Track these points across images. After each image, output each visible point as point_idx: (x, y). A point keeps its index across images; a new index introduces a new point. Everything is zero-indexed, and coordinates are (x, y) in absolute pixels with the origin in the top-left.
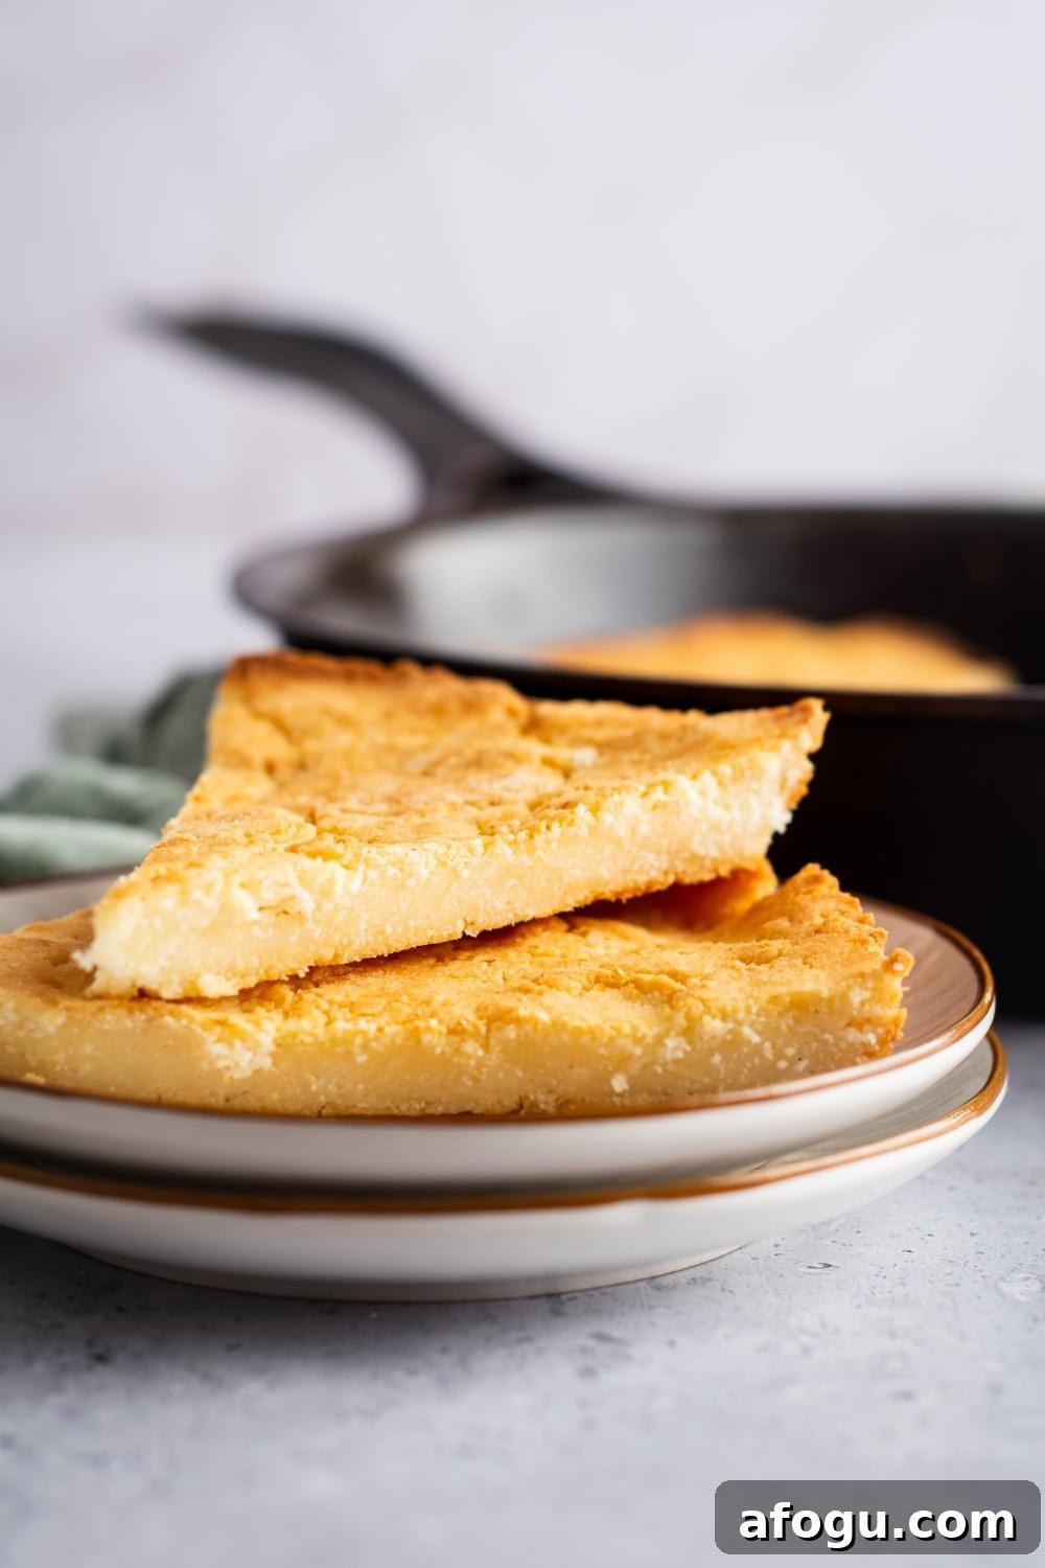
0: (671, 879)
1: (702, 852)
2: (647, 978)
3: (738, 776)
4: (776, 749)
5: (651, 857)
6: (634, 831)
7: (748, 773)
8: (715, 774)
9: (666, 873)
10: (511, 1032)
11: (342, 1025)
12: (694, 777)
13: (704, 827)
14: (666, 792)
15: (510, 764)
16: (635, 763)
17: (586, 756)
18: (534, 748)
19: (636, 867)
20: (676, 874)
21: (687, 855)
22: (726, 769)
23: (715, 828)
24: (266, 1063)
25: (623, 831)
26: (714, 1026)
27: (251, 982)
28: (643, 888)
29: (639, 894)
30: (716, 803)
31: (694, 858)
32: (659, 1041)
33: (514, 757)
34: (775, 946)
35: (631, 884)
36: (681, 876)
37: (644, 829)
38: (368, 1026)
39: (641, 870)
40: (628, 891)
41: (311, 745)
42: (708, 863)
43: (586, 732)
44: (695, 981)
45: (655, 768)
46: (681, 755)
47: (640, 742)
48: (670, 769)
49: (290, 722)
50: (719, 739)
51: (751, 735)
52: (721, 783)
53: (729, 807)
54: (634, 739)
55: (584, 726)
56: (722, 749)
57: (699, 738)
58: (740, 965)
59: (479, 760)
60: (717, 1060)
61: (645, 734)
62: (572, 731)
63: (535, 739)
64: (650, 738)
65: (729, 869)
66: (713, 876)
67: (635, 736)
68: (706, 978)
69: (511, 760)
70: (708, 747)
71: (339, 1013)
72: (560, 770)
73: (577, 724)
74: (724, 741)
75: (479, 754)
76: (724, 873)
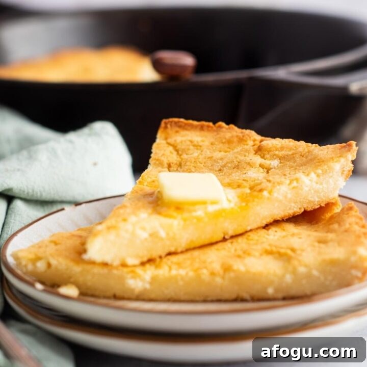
0: (303, 210)
1: (312, 199)
2: (282, 251)
3: (325, 172)
4: (338, 161)
5: (293, 205)
6: (286, 197)
7: (328, 171)
8: (315, 173)
9: (300, 209)
10: (232, 275)
11: (174, 272)
12: (308, 175)
13: (313, 192)
14: (297, 182)
15: (248, 167)
16: (291, 167)
17: (275, 163)
18: (258, 160)
19: (288, 208)
20: (304, 208)
21: (307, 201)
22: (320, 171)
23: (316, 191)
24: (148, 286)
25: (281, 198)
26: (302, 270)
27: (145, 259)
28: (292, 215)
29: (291, 217)
30: (317, 183)
31: (310, 202)
32: (284, 276)
33: (250, 165)
34: (331, 236)
35: (287, 214)
36: (306, 209)
37: (289, 196)
38: (182, 272)
39: (290, 209)
40: (286, 216)
41: (185, 156)
42: (316, 203)
43: (277, 152)
44: (298, 252)
45: (296, 170)
46: (305, 165)
47: (294, 157)
48: (301, 171)
49: (179, 147)
50: (319, 158)
51: (330, 156)
52: (318, 176)
53: (321, 184)
54: (292, 156)
55: (277, 150)
56: (319, 162)
57: (312, 157)
58: (316, 244)
59: (238, 165)
60: (304, 282)
61: (296, 154)
62: (272, 152)
63: (259, 156)
64: (297, 156)
65: (325, 203)
66: (318, 206)
67: (293, 154)
68: (303, 250)
69: (249, 166)
70: (315, 161)
71: (174, 267)
72: (266, 170)
73: (274, 149)
74: (321, 159)
75: (239, 163)
76: (323, 205)
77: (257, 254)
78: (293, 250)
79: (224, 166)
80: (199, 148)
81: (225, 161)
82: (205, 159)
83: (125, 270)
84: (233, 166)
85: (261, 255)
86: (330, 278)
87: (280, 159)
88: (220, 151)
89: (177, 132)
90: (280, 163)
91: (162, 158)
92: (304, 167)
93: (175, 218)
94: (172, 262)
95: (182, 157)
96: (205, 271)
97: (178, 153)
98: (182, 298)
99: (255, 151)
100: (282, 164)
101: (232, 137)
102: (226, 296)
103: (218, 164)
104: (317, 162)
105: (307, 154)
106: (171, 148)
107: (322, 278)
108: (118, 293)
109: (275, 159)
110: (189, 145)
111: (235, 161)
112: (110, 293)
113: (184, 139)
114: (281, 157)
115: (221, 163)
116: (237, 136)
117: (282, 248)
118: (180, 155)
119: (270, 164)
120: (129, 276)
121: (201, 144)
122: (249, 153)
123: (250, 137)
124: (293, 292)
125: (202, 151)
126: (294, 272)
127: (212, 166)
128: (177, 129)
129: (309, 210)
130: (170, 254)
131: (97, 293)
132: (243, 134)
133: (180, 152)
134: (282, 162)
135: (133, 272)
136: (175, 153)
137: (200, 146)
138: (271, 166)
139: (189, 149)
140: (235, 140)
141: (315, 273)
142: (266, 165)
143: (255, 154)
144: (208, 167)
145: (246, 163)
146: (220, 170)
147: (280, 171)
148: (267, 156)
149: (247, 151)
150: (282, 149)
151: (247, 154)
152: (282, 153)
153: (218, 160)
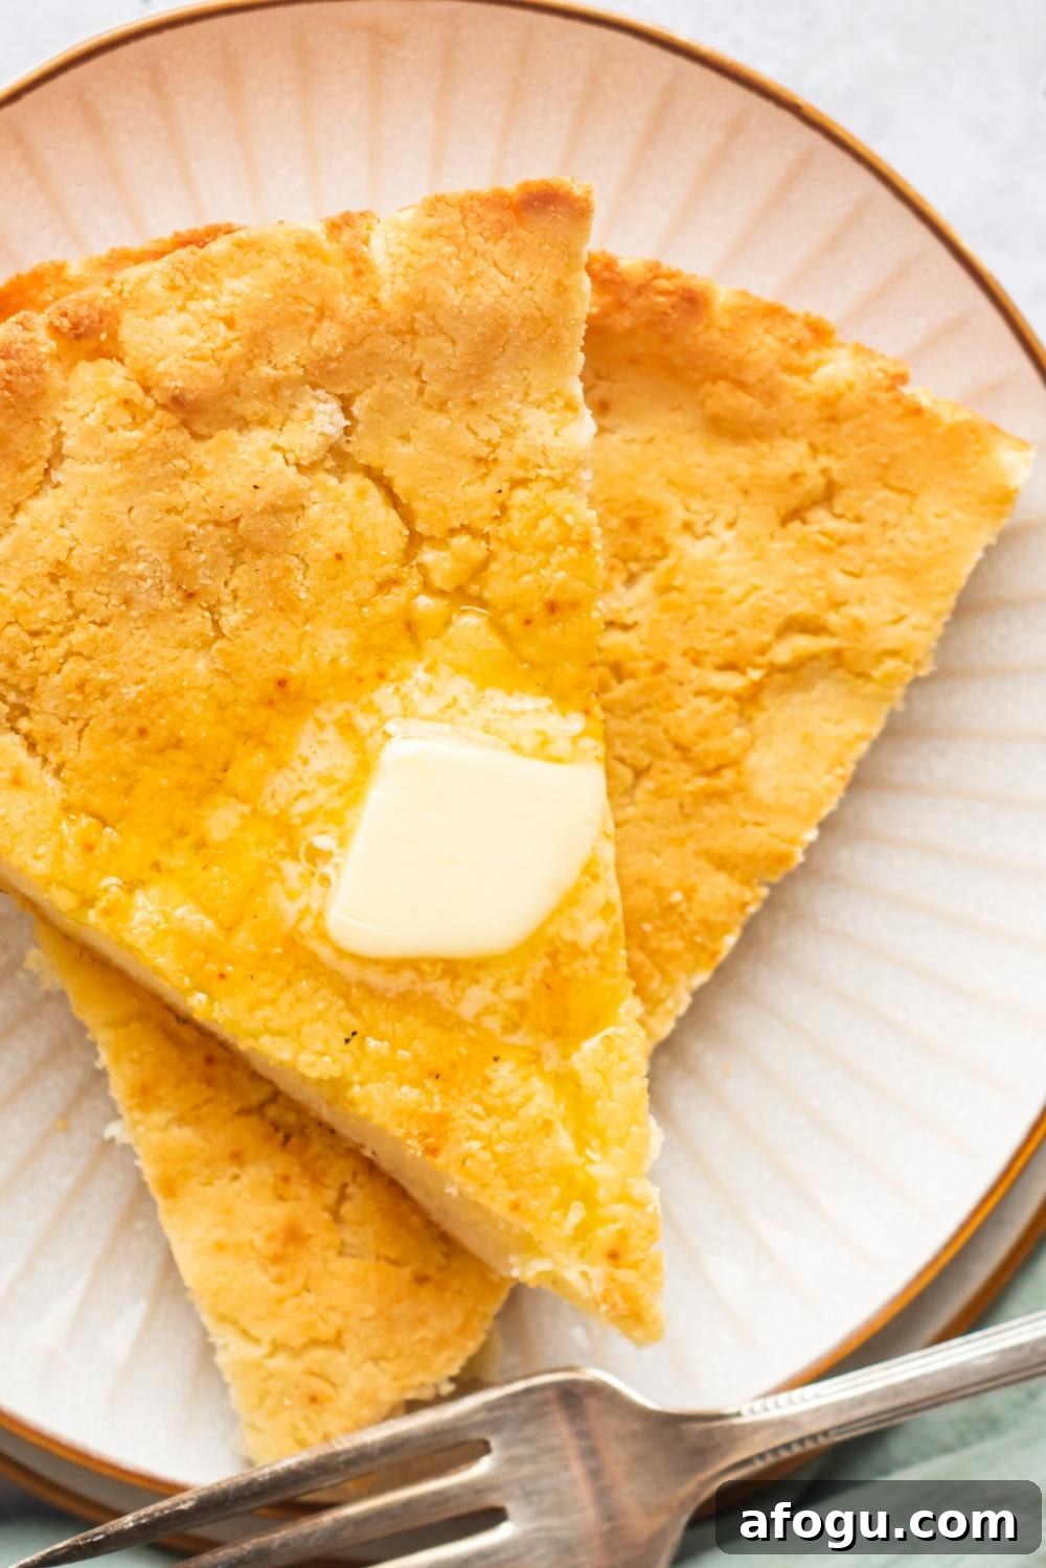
43: (266, 372)
55: (252, 365)
62: (247, 382)
63: (224, 433)
73: (239, 368)
77: (738, 735)
78: (803, 625)
79: (180, 572)
81: (147, 548)
84: (223, 553)
85: (748, 723)
87: (317, 389)
90: (346, 400)
99: (177, 427)
100: (357, 402)
103: (146, 582)
105: (417, 315)
109: (296, 400)
111: (189, 527)
114: (308, 375)
115: (147, 569)
117: (762, 646)
119: (317, 432)
122: (177, 455)
134: (342, 391)
138: (335, 438)
142: (317, 451)
143: (201, 439)
144: (122, 616)
145: (263, 512)
146: (190, 596)
147: (406, 438)
148: (252, 407)
149: (163, 454)
150: (259, 344)
151: (180, 463)
152: (290, 355)
153: (114, 565)
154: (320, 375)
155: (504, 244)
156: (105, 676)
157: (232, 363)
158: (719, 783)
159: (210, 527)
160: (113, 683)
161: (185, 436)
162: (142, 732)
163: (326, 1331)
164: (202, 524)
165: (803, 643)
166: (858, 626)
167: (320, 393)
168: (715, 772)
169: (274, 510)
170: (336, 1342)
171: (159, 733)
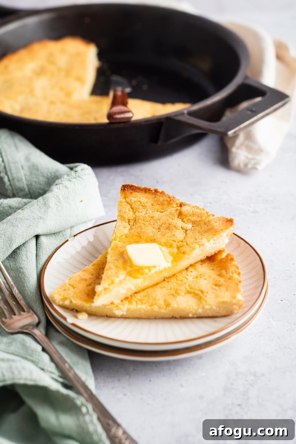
2: (196, 292)
4: (225, 232)
7: (220, 237)
9: (204, 257)
10: (170, 309)
11: (139, 306)
12: (209, 241)
13: (211, 248)
14: (203, 247)
16: (199, 232)
17: (190, 226)
18: (180, 223)
22: (215, 238)
24: (125, 313)
26: (207, 307)
27: (123, 298)
30: (214, 244)
31: (210, 253)
32: (198, 309)
34: (222, 280)
38: (144, 306)
41: (137, 214)
43: (190, 218)
44: (205, 294)
45: (202, 235)
46: (207, 232)
47: (200, 224)
48: (205, 237)
49: (133, 206)
50: (215, 228)
51: (221, 228)
52: (214, 240)
53: (216, 244)
54: (199, 222)
55: (190, 216)
56: (215, 232)
57: (211, 227)
58: (214, 287)
59: (169, 227)
60: (208, 311)
61: (201, 221)
62: (188, 217)
63: (180, 219)
64: (202, 223)
65: (217, 251)
66: (214, 253)
67: (200, 221)
68: (207, 293)
69: (175, 229)
70: (212, 231)
71: (139, 302)
72: (185, 231)
73: (189, 215)
74: (216, 229)
75: (169, 224)
76: (216, 252)
77: (183, 293)
78: (202, 292)
79: (161, 226)
80: (145, 207)
81: (162, 221)
82: (149, 217)
83: (113, 306)
84: (166, 227)
85: (185, 294)
86: (222, 309)
87: (192, 223)
88: (157, 211)
89: (131, 193)
90: (193, 227)
91: (125, 216)
92: (207, 234)
93: (139, 278)
94: (137, 299)
95: (136, 214)
96: (156, 306)
97: (133, 211)
98: (143, 317)
99: (178, 215)
100: (194, 228)
101: (164, 201)
102: (167, 316)
103: (157, 224)
104: (214, 232)
105: (208, 223)
106: (129, 207)
107: (218, 310)
108: (108, 314)
109: (189, 223)
110: (139, 205)
111: (167, 222)
112: (105, 314)
113: (135, 199)
114: (193, 221)
115: (159, 223)
116: (167, 200)
117: (196, 290)
118: (135, 213)
119: (187, 227)
120: (115, 309)
121: (146, 204)
122: (174, 217)
123: (174, 202)
124: (202, 315)
125: (147, 210)
126: (203, 308)
127: (154, 224)
128: (131, 191)
129: (209, 256)
130: (136, 293)
131: (97, 314)
132: (170, 199)
133: (134, 210)
134: (194, 226)
135: (117, 306)
136: (131, 210)
137: (146, 207)
138: (188, 229)
139: (139, 209)
140: (166, 203)
141: (214, 308)
142: (185, 228)
143: (178, 218)
144: (152, 225)
145: (174, 226)
146: (159, 229)
147: (193, 233)
148: (185, 220)
149: (173, 215)
150: (193, 215)
151: (173, 217)
152: (194, 219)
153: (157, 220)
154: (194, 223)
155: (222, 222)
156: (143, 227)
157: (189, 214)
158: (175, 295)
159: (168, 224)
160: (143, 229)
161: (177, 216)
162: (139, 234)
163: (75, 286)
164: (168, 223)
165: (200, 293)
166: (206, 296)
167: (192, 224)
168: (176, 293)
169: (175, 227)
170: (74, 288)
171: (140, 235)
